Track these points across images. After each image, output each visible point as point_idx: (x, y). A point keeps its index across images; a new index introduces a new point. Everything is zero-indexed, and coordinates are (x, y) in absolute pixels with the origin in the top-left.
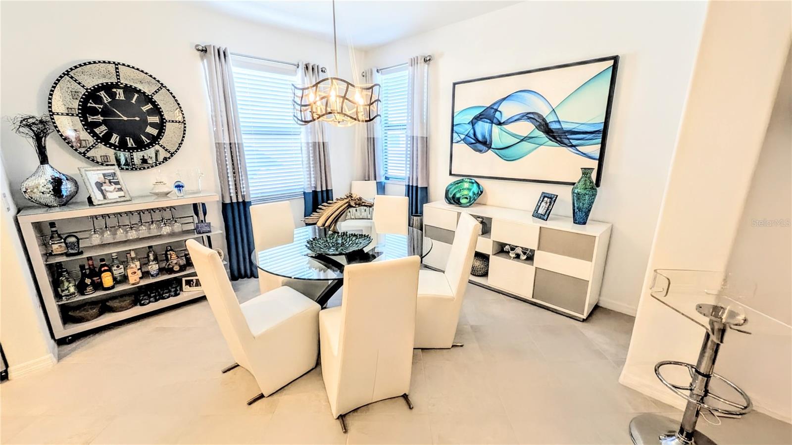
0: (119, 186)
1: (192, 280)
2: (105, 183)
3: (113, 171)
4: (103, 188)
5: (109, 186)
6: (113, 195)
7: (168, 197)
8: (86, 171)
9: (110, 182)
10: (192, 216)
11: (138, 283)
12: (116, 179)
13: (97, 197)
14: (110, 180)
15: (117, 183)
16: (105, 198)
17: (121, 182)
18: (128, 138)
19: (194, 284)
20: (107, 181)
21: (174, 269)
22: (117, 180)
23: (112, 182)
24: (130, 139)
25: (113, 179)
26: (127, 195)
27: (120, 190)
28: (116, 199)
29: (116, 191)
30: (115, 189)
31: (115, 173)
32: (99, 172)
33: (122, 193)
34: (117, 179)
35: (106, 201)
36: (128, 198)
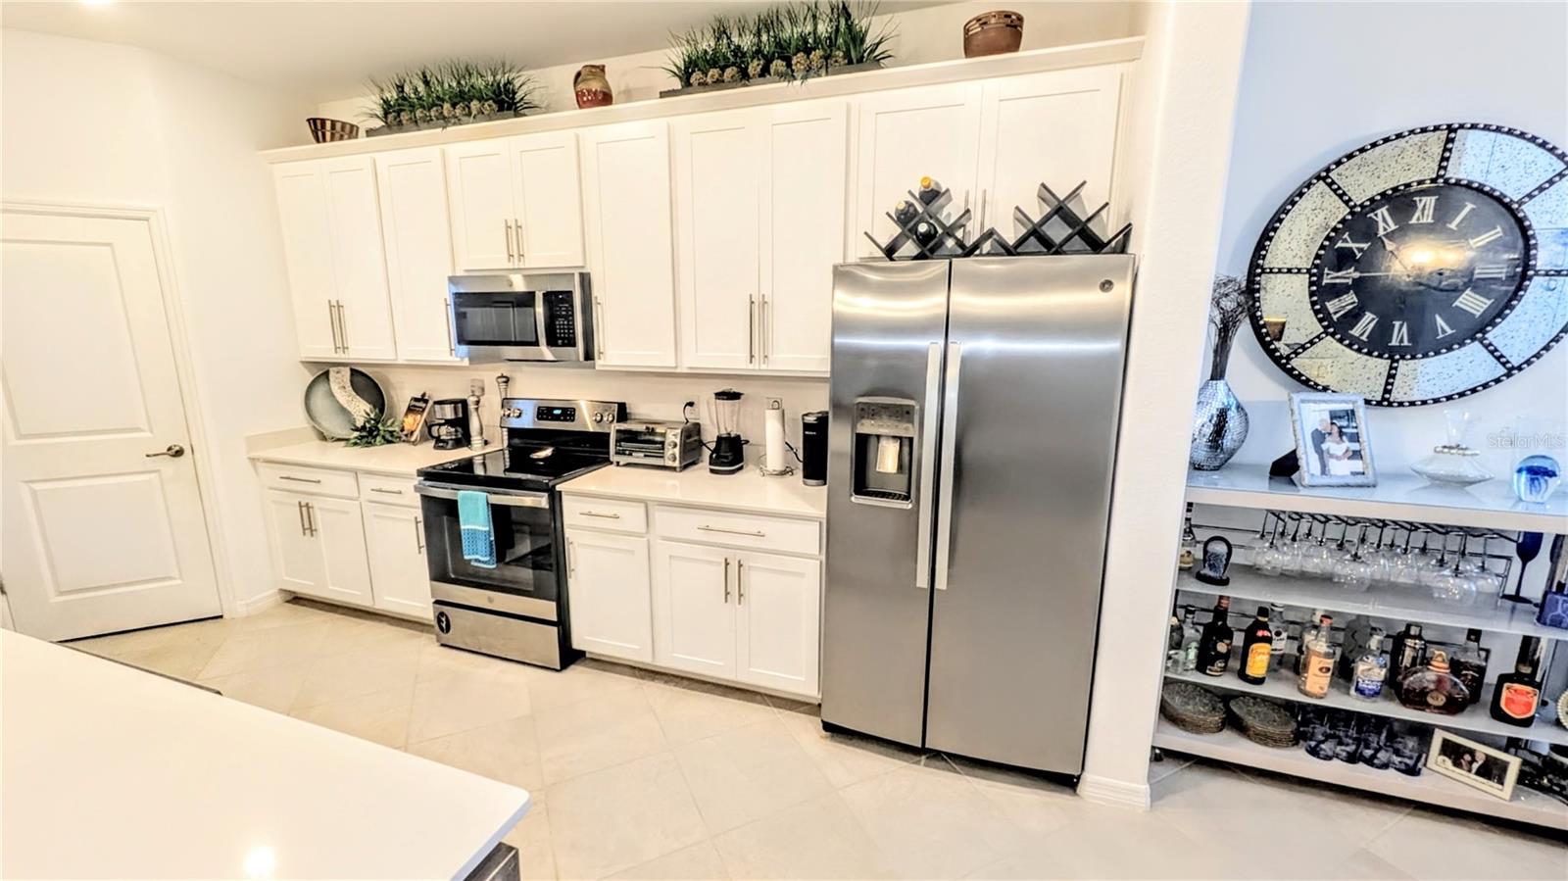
0: (1355, 446)
1: (1472, 752)
2: (1330, 434)
3: (1349, 407)
4: (1324, 446)
5: (1338, 443)
6: (1342, 468)
7: (1468, 493)
8: (1303, 401)
9: (1341, 434)
10: (1509, 559)
11: (1321, 698)
12: (1353, 427)
13: (1311, 468)
14: (1340, 428)
15: (1355, 438)
16: (1324, 471)
17: (1363, 437)
18: (1397, 324)
19: (1475, 766)
20: (1335, 430)
21: (1430, 700)
22: (1355, 431)
23: (1345, 434)
24: (1401, 326)
25: (1347, 427)
26: (1370, 473)
27: (1356, 455)
28: (1343, 477)
29: (1349, 458)
30: (1347, 451)
31: (1353, 411)
32: (1324, 406)
33: (1357, 465)
34: (1356, 428)
35: (1326, 480)
36: (1369, 479)
